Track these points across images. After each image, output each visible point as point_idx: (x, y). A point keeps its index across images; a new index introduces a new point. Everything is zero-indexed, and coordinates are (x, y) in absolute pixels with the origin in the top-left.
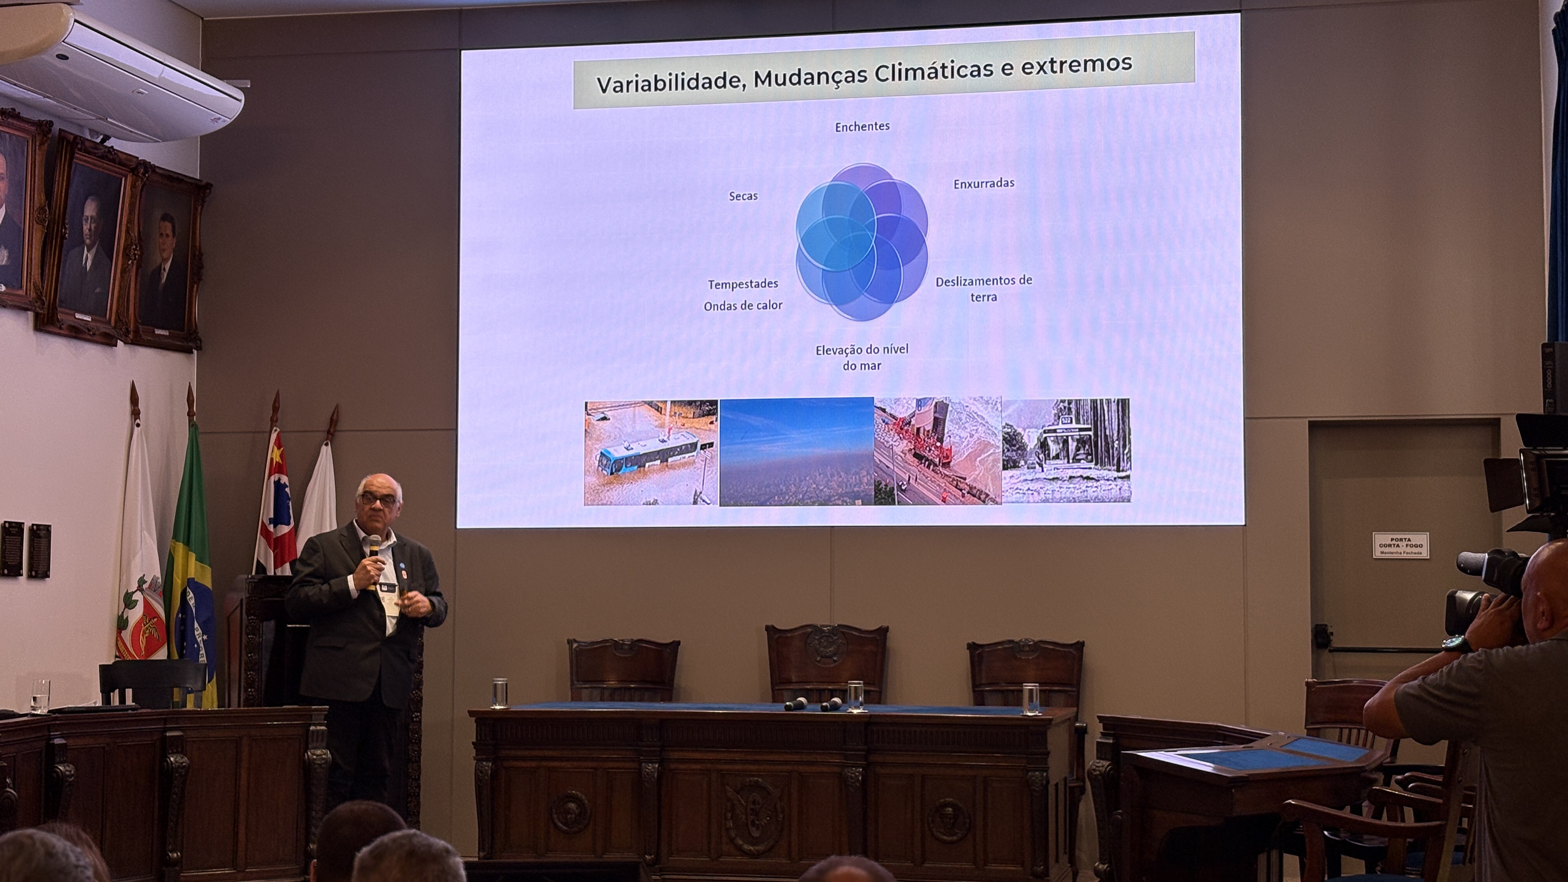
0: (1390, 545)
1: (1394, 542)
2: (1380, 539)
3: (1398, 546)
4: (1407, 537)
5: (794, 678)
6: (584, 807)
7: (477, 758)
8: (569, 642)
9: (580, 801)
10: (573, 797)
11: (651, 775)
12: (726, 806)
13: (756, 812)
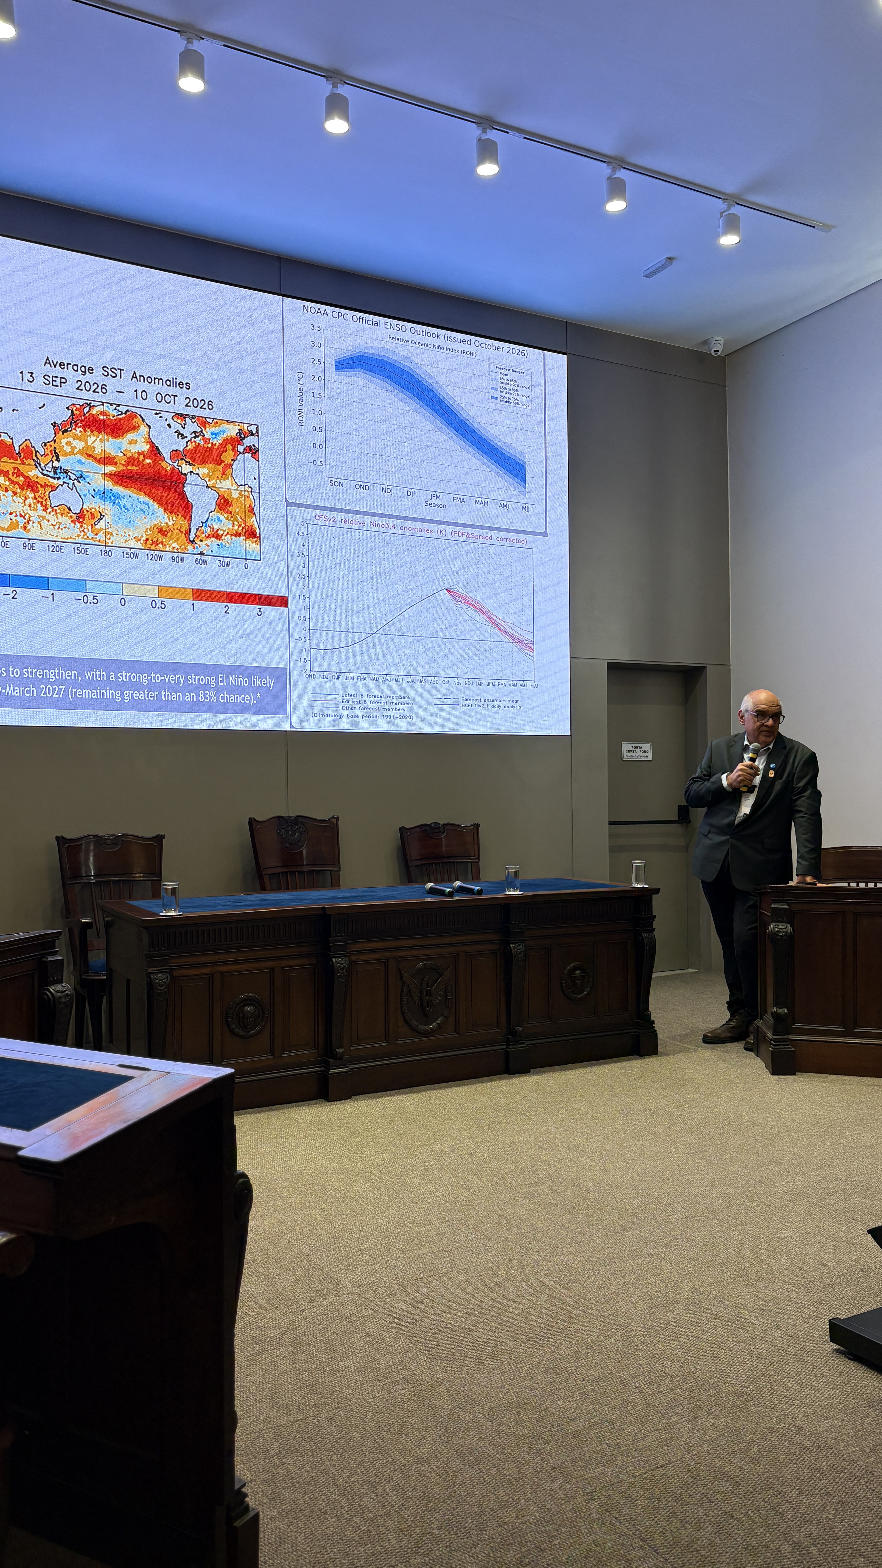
0: (631, 751)
1: (633, 749)
2: (626, 746)
3: (636, 752)
4: (640, 745)
5: (272, 862)
6: (262, 1009)
7: (150, 970)
8: (57, 838)
9: (258, 1003)
10: (250, 1000)
11: (343, 969)
12: (402, 991)
13: (430, 993)
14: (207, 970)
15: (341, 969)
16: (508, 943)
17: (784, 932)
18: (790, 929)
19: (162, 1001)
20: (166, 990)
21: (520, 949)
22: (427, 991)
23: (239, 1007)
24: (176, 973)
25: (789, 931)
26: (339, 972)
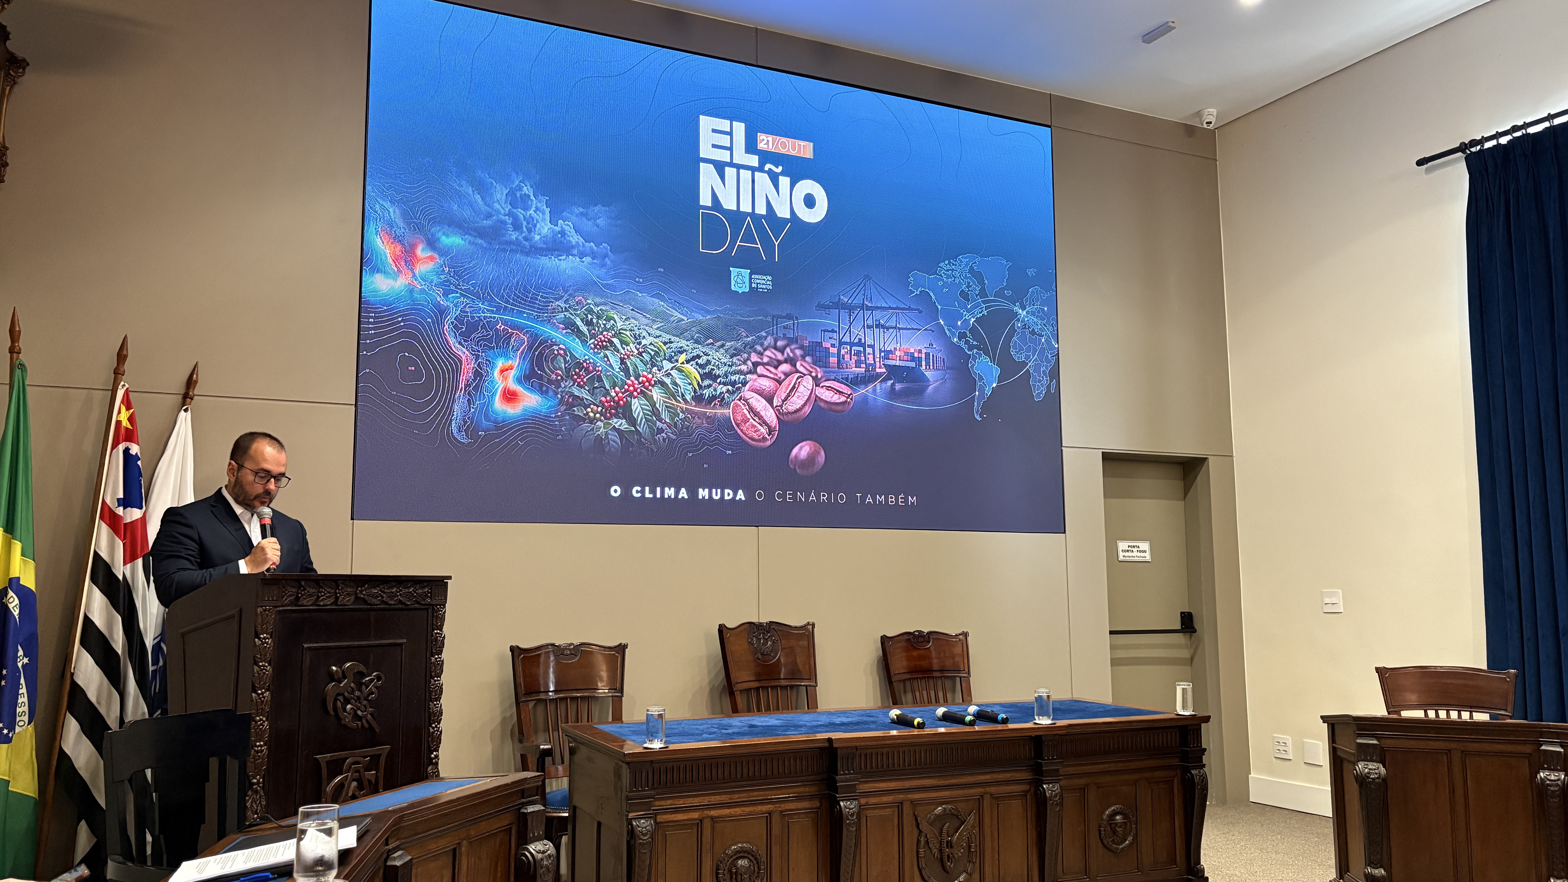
0: (1128, 551)
1: (1130, 548)
2: (1122, 545)
3: (1132, 551)
4: (1137, 544)
5: (744, 677)
6: (757, 863)
7: (631, 815)
8: (512, 649)
9: (753, 856)
10: (744, 852)
11: (852, 815)
12: (918, 842)
13: (951, 844)
14: (695, 815)
15: (850, 815)
16: (1042, 782)
17: (1376, 774)
18: (1383, 770)
19: (645, 853)
20: (650, 840)
21: (1055, 791)
22: (947, 842)
23: (731, 860)
24: (660, 818)
25: (1383, 773)
26: (849, 819)
